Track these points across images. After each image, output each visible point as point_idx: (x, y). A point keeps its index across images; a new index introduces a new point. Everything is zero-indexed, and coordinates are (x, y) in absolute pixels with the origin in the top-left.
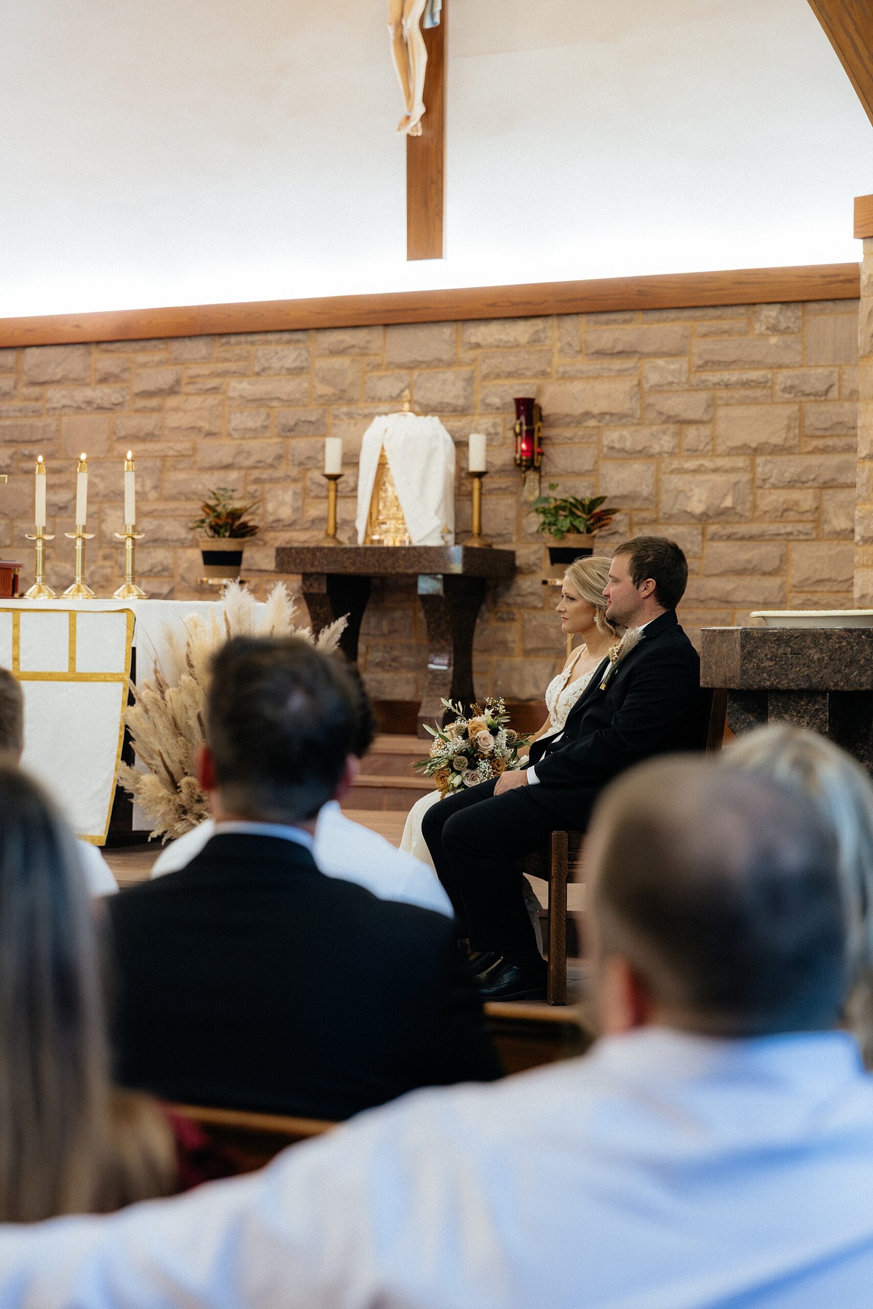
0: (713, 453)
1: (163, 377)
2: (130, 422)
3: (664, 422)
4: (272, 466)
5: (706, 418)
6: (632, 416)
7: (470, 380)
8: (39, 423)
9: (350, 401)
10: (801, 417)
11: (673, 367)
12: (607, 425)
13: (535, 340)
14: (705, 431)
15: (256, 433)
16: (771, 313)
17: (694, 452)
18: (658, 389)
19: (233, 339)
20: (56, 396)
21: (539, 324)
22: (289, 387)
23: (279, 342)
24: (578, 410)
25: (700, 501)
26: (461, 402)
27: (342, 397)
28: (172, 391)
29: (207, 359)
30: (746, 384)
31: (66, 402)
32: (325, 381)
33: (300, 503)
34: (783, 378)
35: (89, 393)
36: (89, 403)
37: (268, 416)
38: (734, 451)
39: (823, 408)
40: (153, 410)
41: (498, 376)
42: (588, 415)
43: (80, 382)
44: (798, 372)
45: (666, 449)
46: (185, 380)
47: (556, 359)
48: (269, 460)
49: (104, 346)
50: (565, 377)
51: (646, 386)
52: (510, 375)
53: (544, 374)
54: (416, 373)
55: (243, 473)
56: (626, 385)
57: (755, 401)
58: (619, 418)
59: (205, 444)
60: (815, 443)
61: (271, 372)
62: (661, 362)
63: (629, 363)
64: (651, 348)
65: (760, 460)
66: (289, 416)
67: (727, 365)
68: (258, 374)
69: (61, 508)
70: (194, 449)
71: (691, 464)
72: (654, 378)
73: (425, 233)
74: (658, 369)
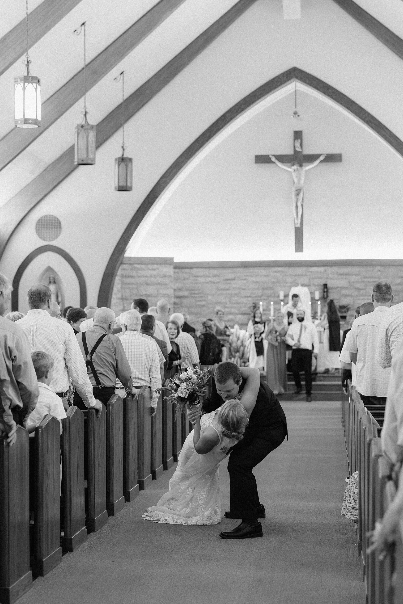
0: (366, 296)
1: (232, 276)
2: (222, 286)
3: (355, 289)
6: (348, 288)
7: (310, 279)
8: (197, 286)
9: (280, 283)
11: (357, 278)
12: (342, 289)
13: (325, 271)
15: (256, 289)
16: (379, 268)
17: (362, 295)
18: (353, 282)
19: (249, 268)
20: (202, 280)
21: (326, 268)
22: (265, 279)
23: (261, 269)
24: (336, 286)
27: (278, 282)
28: (234, 279)
29: (243, 272)
31: (204, 281)
32: (274, 278)
35: (210, 279)
36: (211, 281)
37: (259, 285)
40: (228, 283)
42: (338, 287)
43: (209, 277)
45: (356, 295)
46: (237, 277)
47: (330, 275)
48: (259, 296)
49: (214, 269)
50: (332, 279)
51: (351, 281)
52: (320, 278)
54: (296, 277)
56: (346, 281)
58: (345, 288)
59: (243, 291)
61: (260, 276)
63: (347, 277)
64: (352, 274)
66: (266, 286)
67: (369, 278)
68: (256, 276)
70: (240, 293)
71: (361, 298)
72: (353, 280)
73: (299, 247)
74: (353, 278)
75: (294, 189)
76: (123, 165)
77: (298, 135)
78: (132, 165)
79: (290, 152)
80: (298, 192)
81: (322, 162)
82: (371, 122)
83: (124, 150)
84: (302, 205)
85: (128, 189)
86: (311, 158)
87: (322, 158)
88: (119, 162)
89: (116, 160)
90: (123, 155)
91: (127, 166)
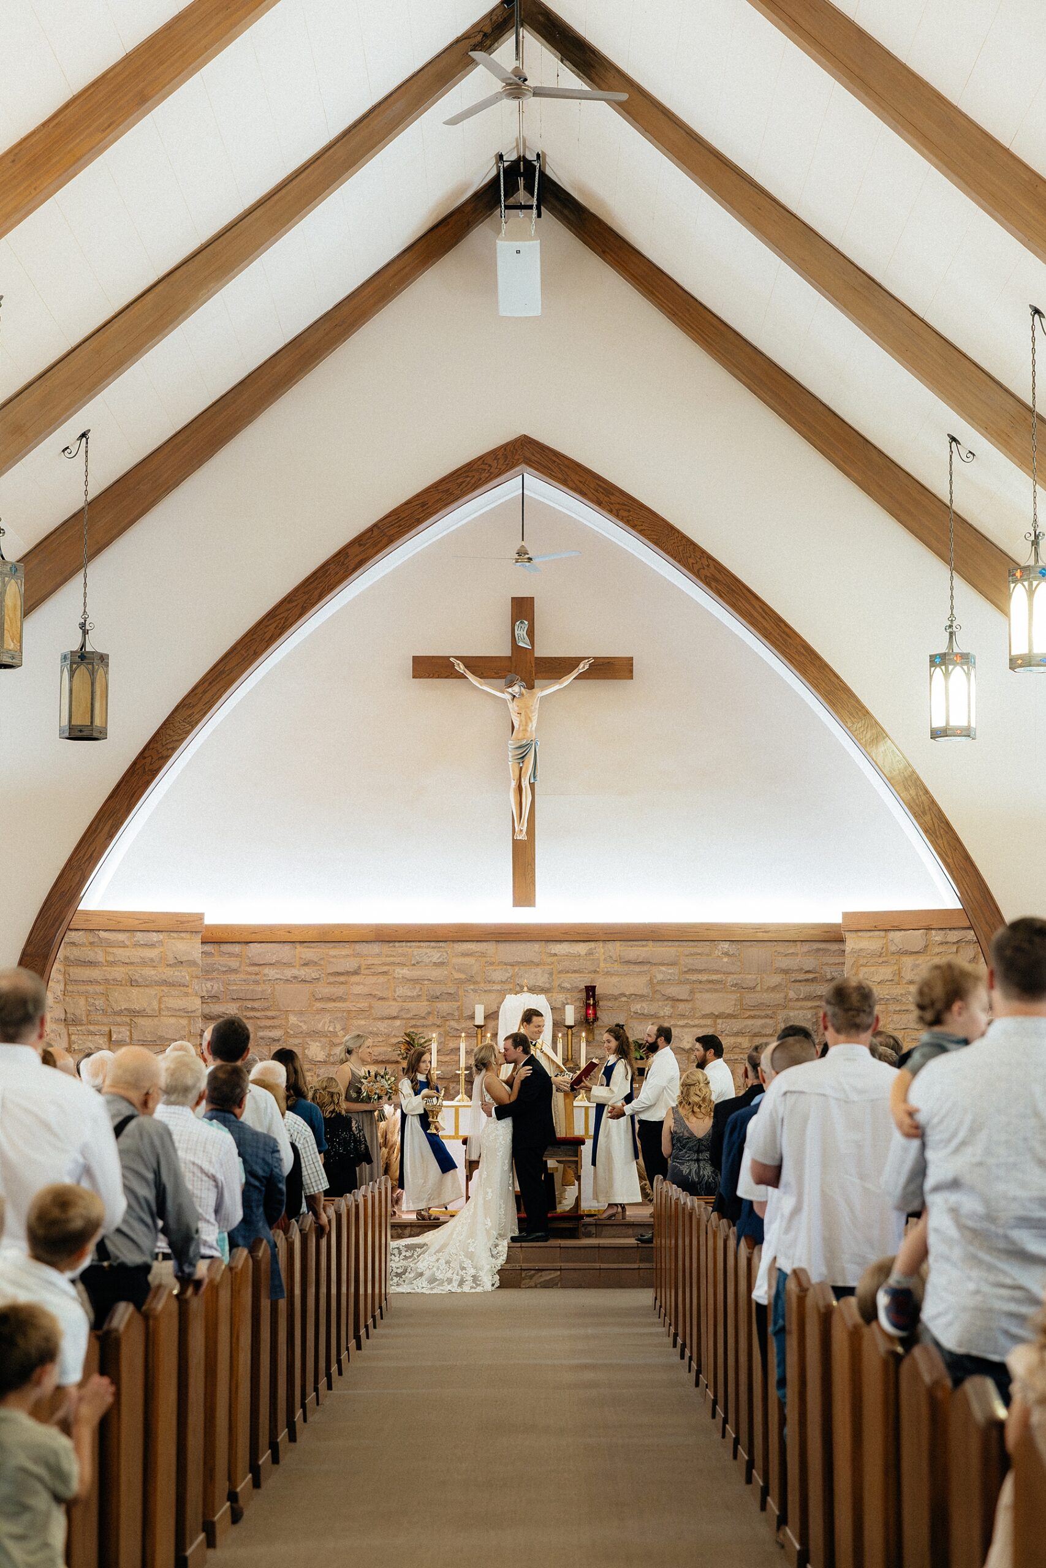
0: (693, 1017)
1: (350, 964)
2: (325, 990)
3: (667, 1000)
4: (423, 1018)
5: (689, 998)
6: (647, 996)
7: (551, 974)
8: (259, 988)
9: (476, 983)
10: (741, 1000)
12: (633, 1000)
13: (590, 953)
14: (689, 1006)
15: (412, 999)
16: (726, 945)
17: (683, 1016)
18: (662, 982)
19: (397, 944)
20: (272, 973)
21: (592, 945)
22: (436, 973)
23: (428, 947)
24: (616, 992)
25: (688, 1042)
26: (547, 985)
27: (471, 980)
28: (356, 973)
29: (379, 955)
30: (710, 982)
31: (278, 976)
32: (459, 971)
33: (443, 1040)
34: (731, 979)
35: (295, 972)
36: (295, 977)
37: (421, 989)
38: (704, 1016)
40: (342, 983)
41: (568, 972)
42: (622, 995)
43: (289, 965)
44: (739, 976)
45: (667, 1014)
46: (363, 967)
47: (602, 965)
48: (423, 1015)
49: (305, 944)
50: (608, 974)
51: (655, 981)
52: (575, 972)
53: (595, 972)
54: (517, 969)
55: (404, 1021)
56: (645, 979)
57: (716, 991)
58: (641, 997)
59: (378, 1004)
60: (749, 1013)
61: (423, 964)
62: (663, 968)
63: (645, 968)
64: (659, 961)
65: (719, 1021)
66: (438, 989)
67: (700, 971)
68: (414, 965)
69: (275, 1040)
70: (370, 1007)
72: (660, 977)
73: (524, 892)
74: (661, 973)
75: (511, 744)
76: (82, 671)
77: (522, 608)
78: (106, 673)
79: (506, 651)
80: (523, 752)
81: (580, 677)
82: (716, 580)
83: (85, 632)
84: (532, 786)
85: (95, 735)
86: (557, 668)
87: (583, 667)
88: (72, 663)
89: (65, 658)
90: (83, 646)
91: (92, 673)
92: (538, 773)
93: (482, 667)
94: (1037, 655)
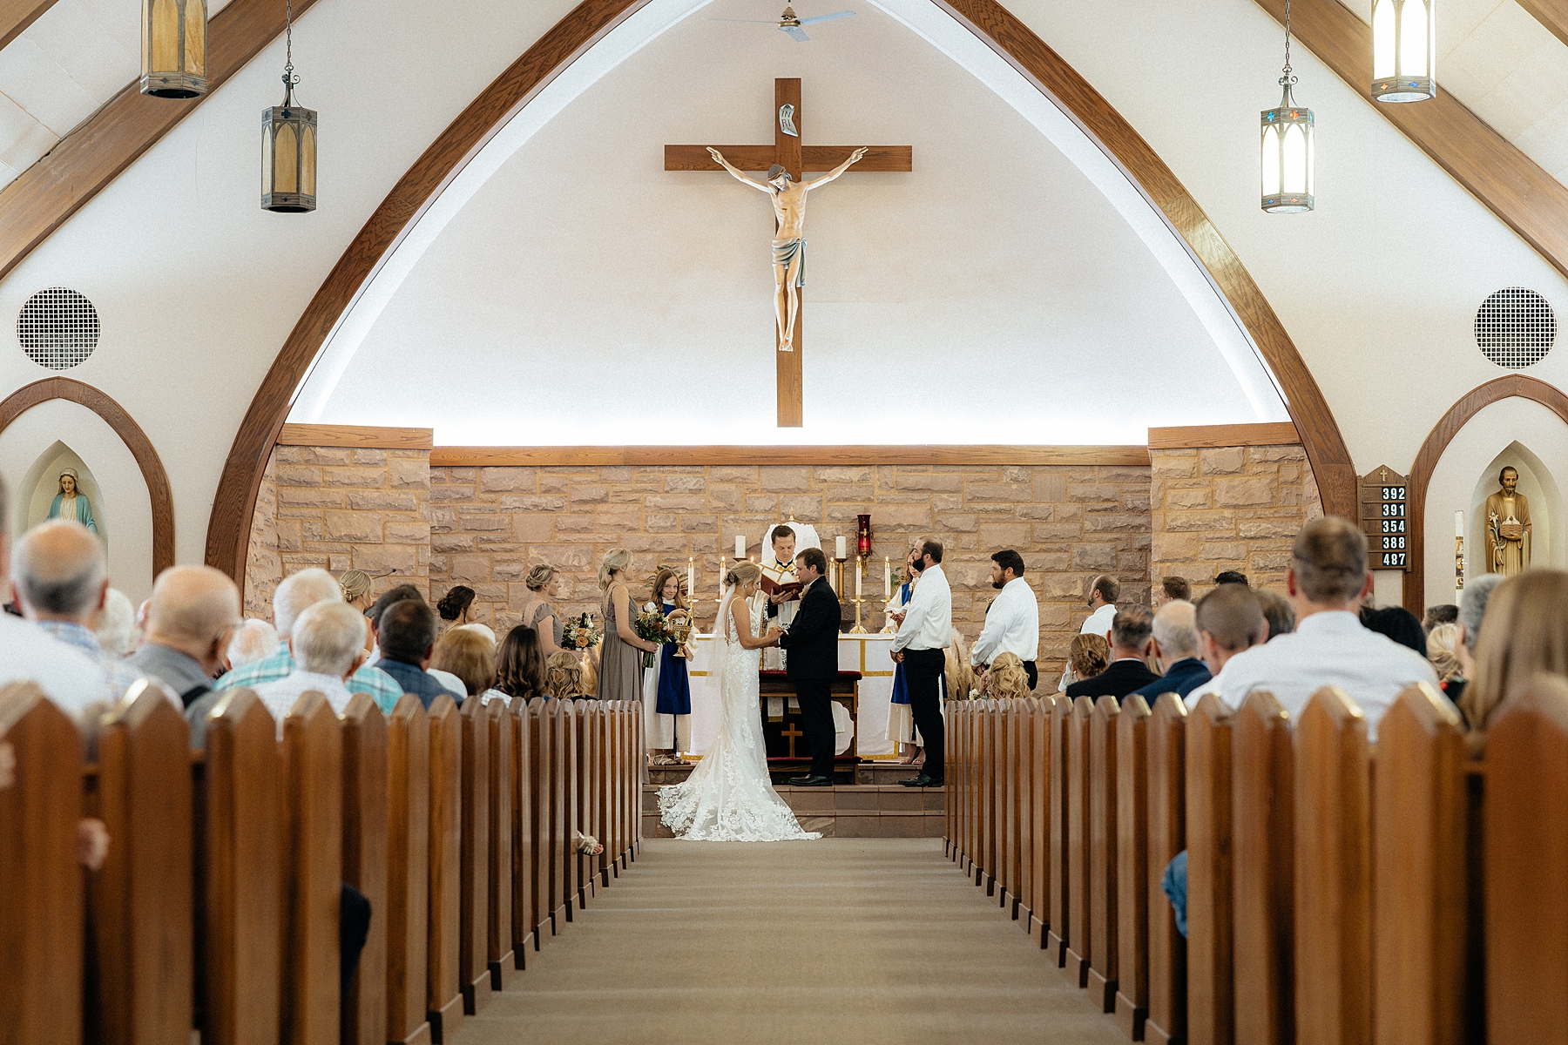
0: (978, 551)
1: (596, 491)
2: (568, 520)
3: (948, 531)
4: (678, 551)
5: (974, 530)
6: (927, 527)
7: (820, 502)
8: (496, 518)
9: (736, 512)
10: (1032, 530)
11: (952, 499)
12: (910, 532)
13: (863, 479)
14: (973, 537)
15: (665, 529)
16: (1015, 470)
17: (967, 549)
18: (943, 512)
19: (648, 469)
20: (509, 500)
21: (866, 470)
22: (691, 501)
23: (683, 472)
24: (892, 522)
25: (972, 578)
26: (815, 515)
27: (731, 509)
28: (603, 501)
29: (628, 481)
30: (997, 511)
31: (517, 505)
32: (718, 498)
34: (1020, 508)
35: (536, 500)
36: (536, 506)
37: (675, 519)
39: (1044, 526)
40: (586, 512)
41: (838, 500)
42: (900, 526)
43: (529, 492)
44: (1029, 505)
45: (949, 547)
46: (611, 494)
47: (877, 492)
48: (677, 548)
49: (547, 469)
50: (882, 502)
51: (936, 510)
52: (846, 500)
53: (870, 500)
54: (782, 496)
55: (657, 555)
56: (925, 508)
57: (1003, 521)
58: (920, 528)
59: (626, 535)
60: (1040, 546)
61: (678, 491)
62: (945, 496)
63: (925, 496)
64: (941, 488)
66: (694, 520)
67: (987, 500)
68: (667, 492)
69: (513, 576)
70: (619, 538)
71: (965, 556)
72: (941, 505)
73: (790, 407)
74: (943, 500)
75: (776, 243)
76: (287, 130)
77: (788, 91)
78: (314, 133)
79: (769, 139)
80: (788, 253)
81: (854, 168)
82: (1011, 38)
83: (290, 87)
84: (799, 290)
85: (303, 204)
86: (825, 158)
87: (856, 157)
88: (274, 121)
89: (266, 116)
90: (287, 102)
91: (298, 134)
92: (806, 276)
93: (743, 157)
94: (1406, 78)
